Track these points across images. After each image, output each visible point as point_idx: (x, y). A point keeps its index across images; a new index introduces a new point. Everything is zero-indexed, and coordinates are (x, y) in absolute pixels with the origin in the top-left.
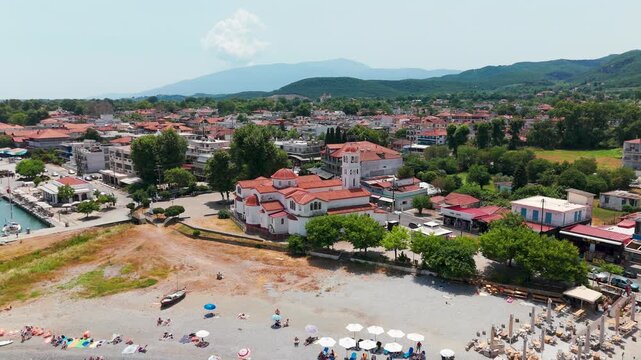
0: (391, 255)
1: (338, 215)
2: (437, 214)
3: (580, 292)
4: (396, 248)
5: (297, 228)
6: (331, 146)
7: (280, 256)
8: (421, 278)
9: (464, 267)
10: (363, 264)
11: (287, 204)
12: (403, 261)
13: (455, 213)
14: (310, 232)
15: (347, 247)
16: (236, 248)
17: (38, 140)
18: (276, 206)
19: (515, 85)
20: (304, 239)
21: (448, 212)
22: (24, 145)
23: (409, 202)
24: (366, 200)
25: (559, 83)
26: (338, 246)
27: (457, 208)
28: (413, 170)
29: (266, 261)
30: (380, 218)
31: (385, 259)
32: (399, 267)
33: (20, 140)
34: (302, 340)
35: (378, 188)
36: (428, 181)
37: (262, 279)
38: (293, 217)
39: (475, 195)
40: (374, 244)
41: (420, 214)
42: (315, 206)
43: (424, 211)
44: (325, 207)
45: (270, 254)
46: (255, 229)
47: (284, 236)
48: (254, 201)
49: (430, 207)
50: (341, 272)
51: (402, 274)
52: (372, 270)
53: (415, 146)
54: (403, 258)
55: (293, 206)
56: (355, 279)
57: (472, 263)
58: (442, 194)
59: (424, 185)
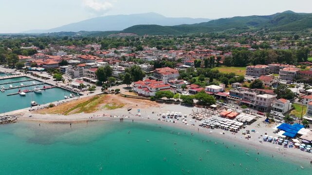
0: (176, 100)
1: (163, 91)
2: (188, 90)
3: (214, 106)
4: (177, 98)
5: (153, 94)
6: (157, 69)
7: (149, 101)
8: (182, 105)
9: (191, 102)
10: (169, 102)
11: (149, 88)
12: (178, 101)
13: (192, 90)
14: (156, 95)
15: (165, 98)
16: (137, 99)
17: (48, 65)
18: (146, 89)
19: (232, 29)
20: (155, 97)
21: (190, 90)
22: (41, 66)
23: (181, 87)
24: (169, 87)
25: (252, 28)
26: (163, 98)
27: (193, 88)
28: (182, 77)
29: (146, 102)
30: (173, 91)
31: (174, 101)
32: (177, 102)
33: (39, 64)
34: (159, 115)
35: (172, 83)
36: (186, 80)
37: (146, 106)
38: (151, 92)
39: (198, 85)
40: (171, 98)
41: (183, 90)
42: (157, 89)
43: (185, 89)
44: (159, 89)
45: (146, 100)
46: (141, 95)
47: (149, 96)
48: (140, 87)
49: (186, 88)
50: (164, 104)
51: (178, 104)
52: (171, 103)
53: (184, 66)
54: (178, 100)
55: (151, 89)
56: (167, 105)
57: (193, 101)
58: (190, 84)
59: (185, 82)
